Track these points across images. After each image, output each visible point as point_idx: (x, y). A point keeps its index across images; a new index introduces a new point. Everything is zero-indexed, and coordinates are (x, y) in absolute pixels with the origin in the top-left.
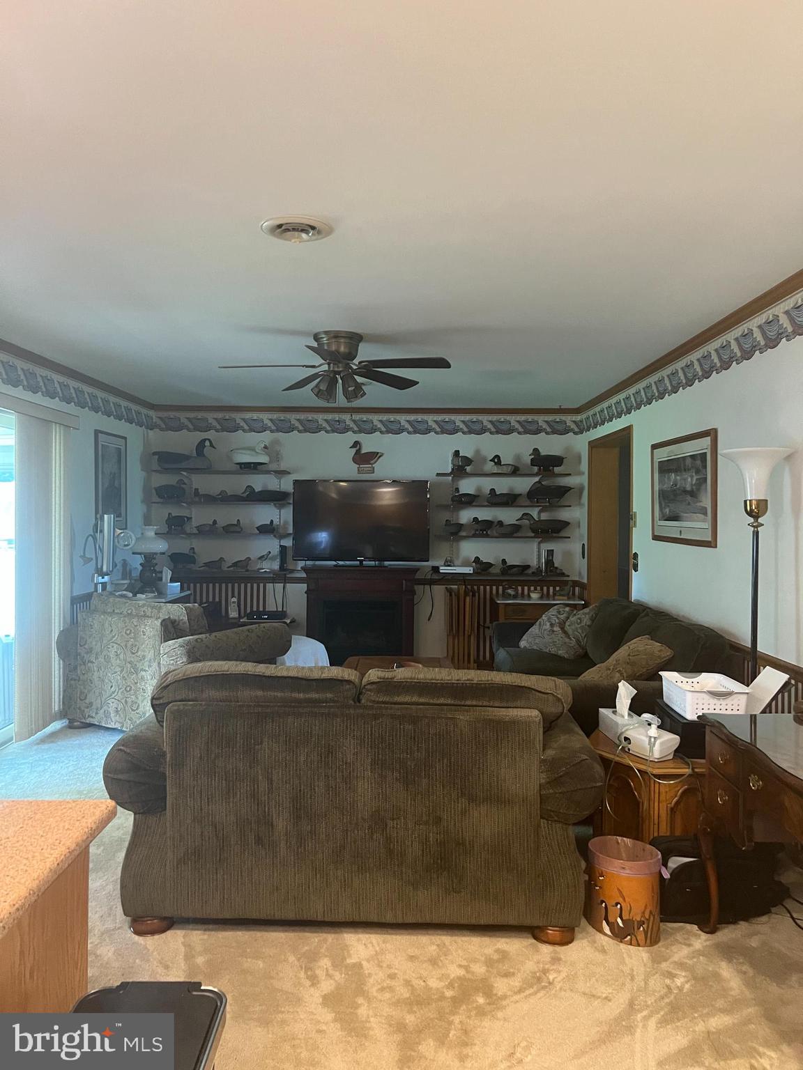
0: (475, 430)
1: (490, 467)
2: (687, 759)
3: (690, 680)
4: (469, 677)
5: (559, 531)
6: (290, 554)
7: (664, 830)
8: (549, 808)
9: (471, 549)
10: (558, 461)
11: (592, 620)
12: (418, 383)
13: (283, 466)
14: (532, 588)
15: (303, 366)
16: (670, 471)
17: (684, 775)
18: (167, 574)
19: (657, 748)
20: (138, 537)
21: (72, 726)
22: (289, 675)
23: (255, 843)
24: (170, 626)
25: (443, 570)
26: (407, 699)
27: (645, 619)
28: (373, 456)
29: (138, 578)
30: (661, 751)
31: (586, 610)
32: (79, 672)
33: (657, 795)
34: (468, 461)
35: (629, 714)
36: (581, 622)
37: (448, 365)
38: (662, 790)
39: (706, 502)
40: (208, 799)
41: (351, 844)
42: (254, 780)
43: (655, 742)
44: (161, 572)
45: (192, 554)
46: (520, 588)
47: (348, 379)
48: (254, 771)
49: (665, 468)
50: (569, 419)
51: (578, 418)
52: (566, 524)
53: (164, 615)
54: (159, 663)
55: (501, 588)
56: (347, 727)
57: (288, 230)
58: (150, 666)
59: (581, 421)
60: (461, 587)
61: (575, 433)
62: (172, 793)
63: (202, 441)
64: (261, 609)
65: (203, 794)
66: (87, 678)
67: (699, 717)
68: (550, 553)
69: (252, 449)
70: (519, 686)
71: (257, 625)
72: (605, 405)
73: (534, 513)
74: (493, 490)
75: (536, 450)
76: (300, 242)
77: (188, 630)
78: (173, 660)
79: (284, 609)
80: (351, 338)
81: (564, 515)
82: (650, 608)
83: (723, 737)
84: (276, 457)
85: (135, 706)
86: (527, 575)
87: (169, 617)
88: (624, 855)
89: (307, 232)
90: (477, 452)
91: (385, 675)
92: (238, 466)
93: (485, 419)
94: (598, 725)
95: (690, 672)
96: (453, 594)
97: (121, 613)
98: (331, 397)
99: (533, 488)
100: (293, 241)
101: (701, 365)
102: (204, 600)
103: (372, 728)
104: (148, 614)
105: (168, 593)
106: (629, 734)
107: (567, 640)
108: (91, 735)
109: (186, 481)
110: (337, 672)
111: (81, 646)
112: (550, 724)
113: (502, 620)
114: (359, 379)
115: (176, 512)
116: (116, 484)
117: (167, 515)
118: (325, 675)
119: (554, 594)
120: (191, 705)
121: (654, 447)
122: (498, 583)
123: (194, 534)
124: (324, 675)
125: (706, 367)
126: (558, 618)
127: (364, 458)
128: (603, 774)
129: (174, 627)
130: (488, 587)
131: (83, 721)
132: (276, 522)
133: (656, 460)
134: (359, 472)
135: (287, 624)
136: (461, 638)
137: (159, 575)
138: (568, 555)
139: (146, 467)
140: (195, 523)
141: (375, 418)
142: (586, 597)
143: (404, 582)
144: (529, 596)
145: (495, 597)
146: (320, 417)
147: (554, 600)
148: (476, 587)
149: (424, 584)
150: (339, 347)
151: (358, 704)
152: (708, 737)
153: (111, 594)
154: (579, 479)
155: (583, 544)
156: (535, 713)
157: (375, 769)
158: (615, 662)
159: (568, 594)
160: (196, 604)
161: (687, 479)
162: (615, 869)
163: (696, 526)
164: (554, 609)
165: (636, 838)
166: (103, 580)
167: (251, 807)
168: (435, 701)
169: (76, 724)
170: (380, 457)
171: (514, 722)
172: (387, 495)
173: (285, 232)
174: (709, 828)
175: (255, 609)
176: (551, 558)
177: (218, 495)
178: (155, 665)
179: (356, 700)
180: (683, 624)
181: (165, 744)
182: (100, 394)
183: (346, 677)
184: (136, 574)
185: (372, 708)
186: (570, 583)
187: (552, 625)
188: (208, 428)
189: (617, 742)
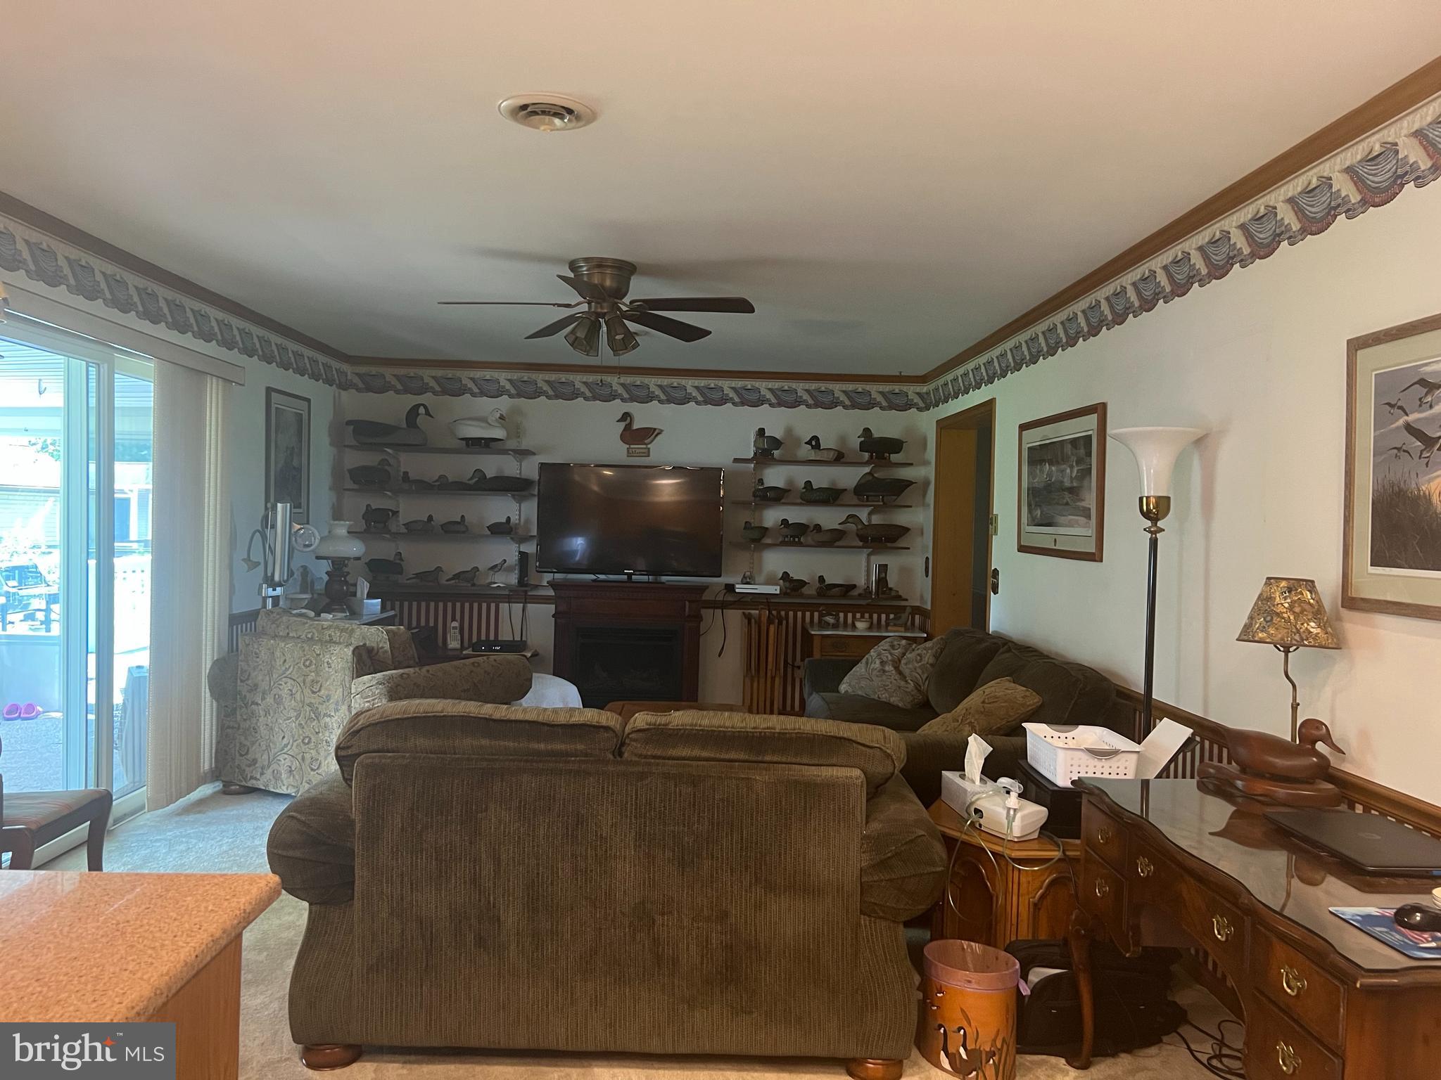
0: (787, 401)
1: (805, 452)
2: (1056, 839)
3: (1063, 735)
4: (770, 724)
5: (894, 540)
6: (533, 564)
7: (1025, 933)
8: (872, 900)
9: (777, 561)
10: (895, 445)
11: (936, 657)
12: (711, 332)
13: (525, 444)
14: (858, 615)
15: (554, 305)
16: (1042, 461)
17: (1052, 859)
18: (364, 587)
19: (1017, 825)
20: (322, 535)
21: (226, 792)
22: (527, 718)
23: (475, 945)
24: (365, 656)
25: (740, 588)
26: (686, 752)
27: (1007, 655)
28: (648, 434)
29: (323, 592)
30: (1023, 828)
31: (929, 644)
32: (239, 717)
33: (1016, 886)
34: (776, 443)
35: (981, 779)
36: (921, 660)
37: (750, 309)
38: (1023, 879)
39: (1090, 501)
40: (412, 885)
41: (605, 948)
42: (475, 860)
43: (1015, 815)
44: (355, 585)
45: (398, 561)
46: (841, 615)
47: (616, 322)
48: (475, 847)
49: (1037, 456)
50: (911, 390)
51: (924, 389)
52: (904, 531)
53: (355, 643)
54: (349, 706)
55: (816, 614)
56: (603, 788)
57: (535, 113)
58: (337, 710)
59: (928, 393)
60: (763, 611)
61: (920, 409)
62: (362, 877)
63: (415, 406)
64: (492, 638)
65: (406, 879)
66: (250, 726)
67: (1073, 782)
68: (883, 568)
69: (484, 420)
70: (836, 737)
71: (485, 658)
72: (960, 371)
73: (863, 514)
74: (808, 483)
75: (867, 431)
76: (552, 130)
77: (390, 662)
78: (369, 702)
79: (524, 639)
80: (620, 268)
81: (902, 518)
82: (1013, 642)
83: (1105, 808)
84: (516, 430)
85: (315, 765)
86: (852, 598)
87: (365, 644)
88: (971, 966)
89: (561, 117)
90: (789, 431)
91: (656, 721)
92: (464, 442)
93: (800, 386)
94: (940, 794)
95: (1064, 724)
96: (753, 621)
97: (298, 638)
98: (591, 348)
99: (863, 481)
100: (542, 128)
101: (1087, 319)
102: (414, 624)
103: (637, 790)
104: (336, 639)
105: (364, 613)
106: (981, 805)
107: (903, 683)
108: (255, 804)
109: (392, 461)
110: (591, 715)
111: (242, 681)
112: (876, 789)
113: (817, 655)
114: (632, 326)
115: (378, 503)
116: (295, 463)
117: (365, 508)
118: (576, 719)
119: (887, 625)
120: (390, 757)
121: (1024, 427)
122: (812, 607)
123: (403, 534)
124: (573, 719)
125: (1094, 321)
126: (891, 654)
127: (636, 436)
128: (944, 856)
129: (370, 658)
130: (799, 614)
131: (243, 783)
132: (514, 519)
133: (1025, 446)
134: (629, 454)
135: (527, 659)
136: (762, 681)
137: (352, 589)
138: (906, 572)
139: (338, 441)
140: (403, 518)
141: (653, 382)
142: (929, 627)
143: (687, 603)
144: (854, 626)
145: (808, 626)
146: (578, 379)
147: (887, 631)
148: (783, 613)
149: (715, 608)
150: (604, 280)
151: (619, 759)
152: (1085, 809)
153: (287, 611)
154: (925, 471)
155: (927, 558)
156: (856, 772)
157: (640, 846)
158: (964, 711)
159: (906, 624)
160: (402, 627)
161: (1066, 469)
162: (959, 984)
163: (1075, 532)
164: (886, 643)
165: (988, 942)
166: (274, 593)
167: (470, 897)
168: (723, 756)
169: (233, 787)
170: (656, 435)
171: (830, 785)
172: (667, 488)
173: (530, 116)
174: (1084, 930)
175: (483, 638)
176: (883, 575)
177: (435, 482)
178: (344, 708)
179: (616, 754)
180: (1056, 662)
181: (354, 809)
182: (275, 339)
183: (604, 723)
184: (320, 587)
185: (637, 763)
186: (908, 610)
187: (882, 663)
188: (423, 390)
189: (966, 816)
